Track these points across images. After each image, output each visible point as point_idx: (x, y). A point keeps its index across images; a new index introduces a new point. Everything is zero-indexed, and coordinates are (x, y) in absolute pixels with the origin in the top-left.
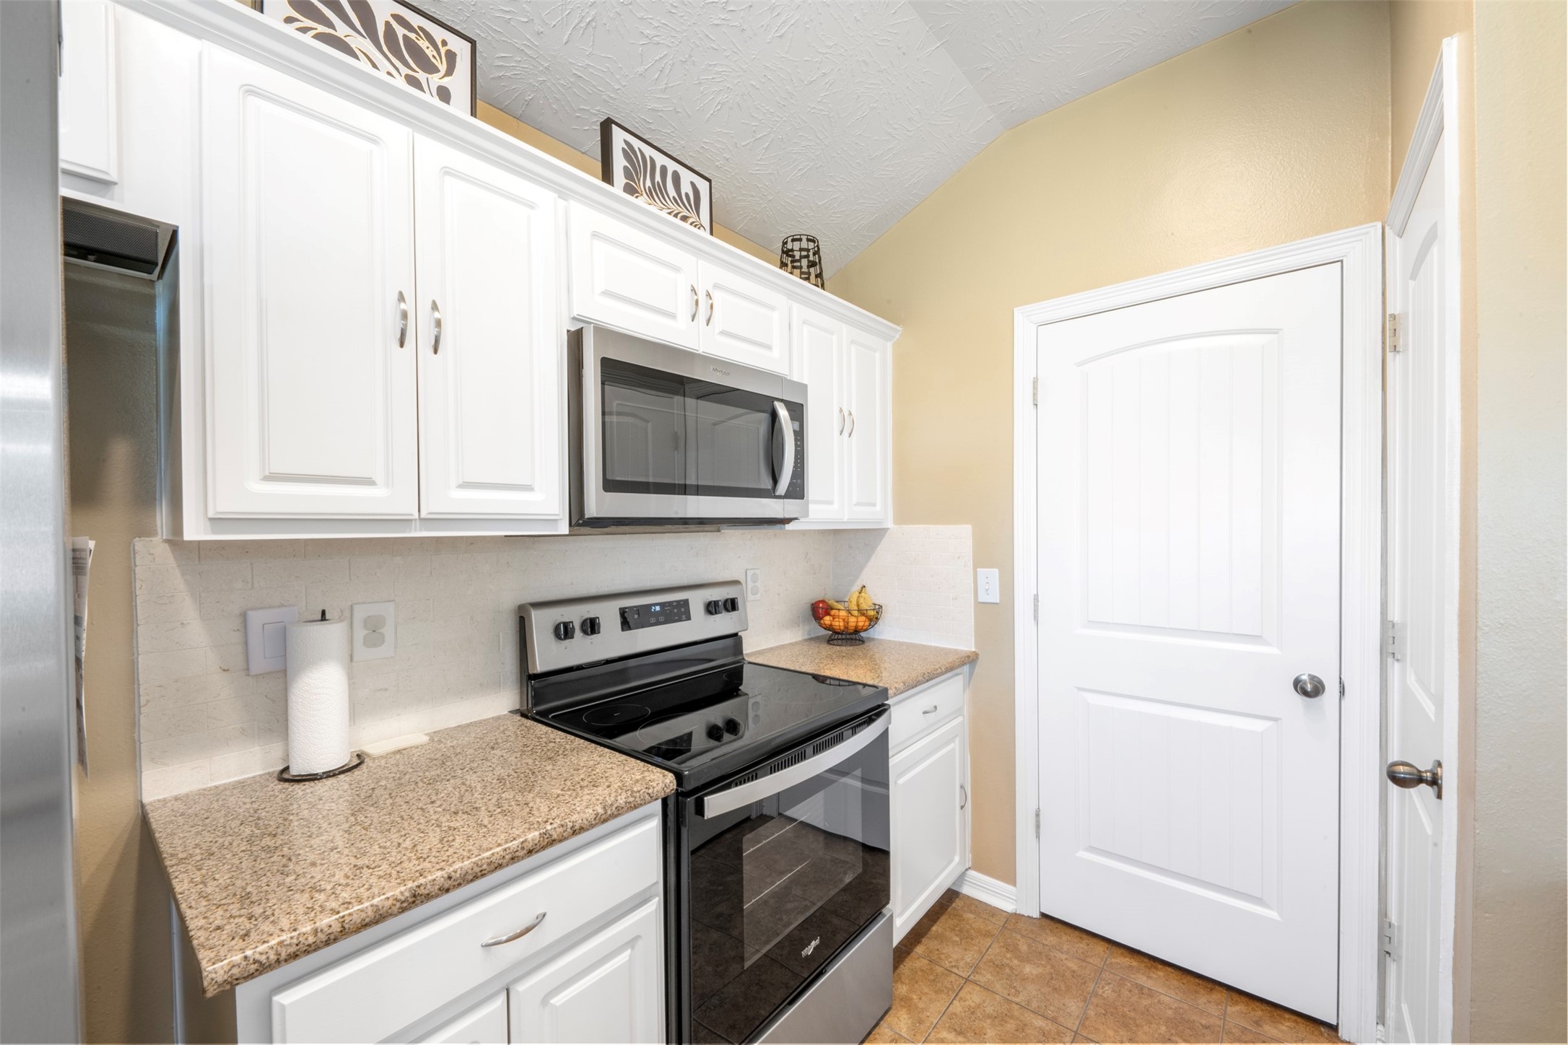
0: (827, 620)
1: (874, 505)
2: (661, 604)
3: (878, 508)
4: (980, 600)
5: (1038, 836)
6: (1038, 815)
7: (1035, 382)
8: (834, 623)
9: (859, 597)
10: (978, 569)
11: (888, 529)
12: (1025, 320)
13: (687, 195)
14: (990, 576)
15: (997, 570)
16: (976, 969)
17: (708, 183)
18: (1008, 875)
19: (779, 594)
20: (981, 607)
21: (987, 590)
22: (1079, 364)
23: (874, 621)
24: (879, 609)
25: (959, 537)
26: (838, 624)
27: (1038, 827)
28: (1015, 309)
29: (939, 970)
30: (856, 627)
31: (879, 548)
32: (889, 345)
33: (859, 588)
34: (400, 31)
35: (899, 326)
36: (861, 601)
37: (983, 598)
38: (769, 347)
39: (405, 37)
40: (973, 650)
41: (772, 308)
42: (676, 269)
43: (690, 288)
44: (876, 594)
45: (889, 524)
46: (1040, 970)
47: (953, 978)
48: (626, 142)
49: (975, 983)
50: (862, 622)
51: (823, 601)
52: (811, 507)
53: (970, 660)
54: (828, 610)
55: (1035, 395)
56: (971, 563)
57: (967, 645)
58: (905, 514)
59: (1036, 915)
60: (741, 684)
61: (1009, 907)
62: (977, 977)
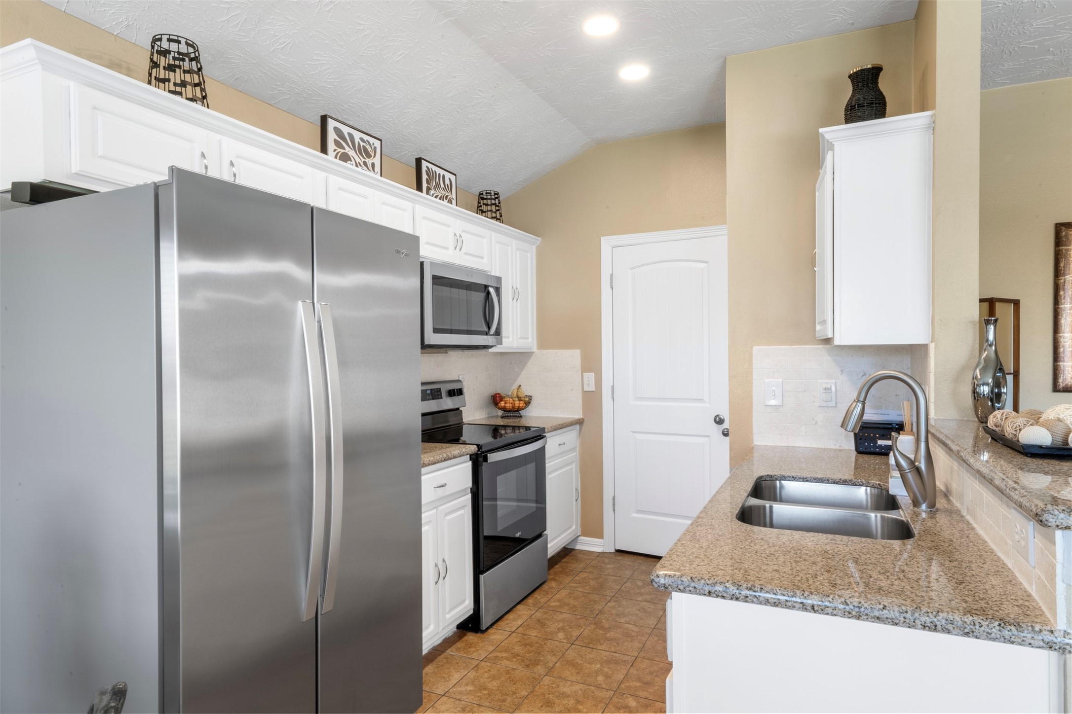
0: (502, 404)
1: (528, 338)
2: (431, 390)
3: (530, 340)
4: (585, 390)
5: (614, 510)
6: (614, 499)
7: (612, 275)
8: (506, 405)
9: (517, 392)
10: (584, 374)
11: (534, 352)
12: (607, 243)
13: (447, 185)
14: (590, 377)
15: (593, 374)
16: (585, 568)
17: (455, 176)
18: (599, 534)
19: (474, 390)
20: (586, 394)
21: (588, 384)
22: (631, 269)
23: (528, 403)
24: (530, 397)
25: (574, 356)
26: (509, 406)
27: (614, 505)
28: (602, 238)
29: (567, 570)
30: (519, 406)
31: (528, 364)
32: (534, 247)
33: (517, 387)
34: (362, 144)
35: (539, 237)
36: (519, 393)
37: (586, 389)
38: (482, 258)
39: (363, 146)
40: (582, 417)
41: (484, 237)
42: (449, 226)
43: (453, 234)
44: (526, 391)
45: (535, 349)
46: (614, 566)
47: (574, 572)
48: (427, 167)
49: (585, 572)
50: (522, 404)
51: (499, 394)
52: (504, 340)
53: (580, 422)
54: (501, 399)
55: (611, 282)
56: (580, 370)
57: (578, 415)
58: (544, 342)
59: (613, 551)
60: (462, 436)
61: (599, 550)
62: (585, 570)
